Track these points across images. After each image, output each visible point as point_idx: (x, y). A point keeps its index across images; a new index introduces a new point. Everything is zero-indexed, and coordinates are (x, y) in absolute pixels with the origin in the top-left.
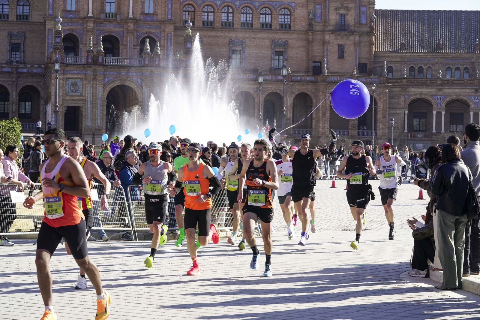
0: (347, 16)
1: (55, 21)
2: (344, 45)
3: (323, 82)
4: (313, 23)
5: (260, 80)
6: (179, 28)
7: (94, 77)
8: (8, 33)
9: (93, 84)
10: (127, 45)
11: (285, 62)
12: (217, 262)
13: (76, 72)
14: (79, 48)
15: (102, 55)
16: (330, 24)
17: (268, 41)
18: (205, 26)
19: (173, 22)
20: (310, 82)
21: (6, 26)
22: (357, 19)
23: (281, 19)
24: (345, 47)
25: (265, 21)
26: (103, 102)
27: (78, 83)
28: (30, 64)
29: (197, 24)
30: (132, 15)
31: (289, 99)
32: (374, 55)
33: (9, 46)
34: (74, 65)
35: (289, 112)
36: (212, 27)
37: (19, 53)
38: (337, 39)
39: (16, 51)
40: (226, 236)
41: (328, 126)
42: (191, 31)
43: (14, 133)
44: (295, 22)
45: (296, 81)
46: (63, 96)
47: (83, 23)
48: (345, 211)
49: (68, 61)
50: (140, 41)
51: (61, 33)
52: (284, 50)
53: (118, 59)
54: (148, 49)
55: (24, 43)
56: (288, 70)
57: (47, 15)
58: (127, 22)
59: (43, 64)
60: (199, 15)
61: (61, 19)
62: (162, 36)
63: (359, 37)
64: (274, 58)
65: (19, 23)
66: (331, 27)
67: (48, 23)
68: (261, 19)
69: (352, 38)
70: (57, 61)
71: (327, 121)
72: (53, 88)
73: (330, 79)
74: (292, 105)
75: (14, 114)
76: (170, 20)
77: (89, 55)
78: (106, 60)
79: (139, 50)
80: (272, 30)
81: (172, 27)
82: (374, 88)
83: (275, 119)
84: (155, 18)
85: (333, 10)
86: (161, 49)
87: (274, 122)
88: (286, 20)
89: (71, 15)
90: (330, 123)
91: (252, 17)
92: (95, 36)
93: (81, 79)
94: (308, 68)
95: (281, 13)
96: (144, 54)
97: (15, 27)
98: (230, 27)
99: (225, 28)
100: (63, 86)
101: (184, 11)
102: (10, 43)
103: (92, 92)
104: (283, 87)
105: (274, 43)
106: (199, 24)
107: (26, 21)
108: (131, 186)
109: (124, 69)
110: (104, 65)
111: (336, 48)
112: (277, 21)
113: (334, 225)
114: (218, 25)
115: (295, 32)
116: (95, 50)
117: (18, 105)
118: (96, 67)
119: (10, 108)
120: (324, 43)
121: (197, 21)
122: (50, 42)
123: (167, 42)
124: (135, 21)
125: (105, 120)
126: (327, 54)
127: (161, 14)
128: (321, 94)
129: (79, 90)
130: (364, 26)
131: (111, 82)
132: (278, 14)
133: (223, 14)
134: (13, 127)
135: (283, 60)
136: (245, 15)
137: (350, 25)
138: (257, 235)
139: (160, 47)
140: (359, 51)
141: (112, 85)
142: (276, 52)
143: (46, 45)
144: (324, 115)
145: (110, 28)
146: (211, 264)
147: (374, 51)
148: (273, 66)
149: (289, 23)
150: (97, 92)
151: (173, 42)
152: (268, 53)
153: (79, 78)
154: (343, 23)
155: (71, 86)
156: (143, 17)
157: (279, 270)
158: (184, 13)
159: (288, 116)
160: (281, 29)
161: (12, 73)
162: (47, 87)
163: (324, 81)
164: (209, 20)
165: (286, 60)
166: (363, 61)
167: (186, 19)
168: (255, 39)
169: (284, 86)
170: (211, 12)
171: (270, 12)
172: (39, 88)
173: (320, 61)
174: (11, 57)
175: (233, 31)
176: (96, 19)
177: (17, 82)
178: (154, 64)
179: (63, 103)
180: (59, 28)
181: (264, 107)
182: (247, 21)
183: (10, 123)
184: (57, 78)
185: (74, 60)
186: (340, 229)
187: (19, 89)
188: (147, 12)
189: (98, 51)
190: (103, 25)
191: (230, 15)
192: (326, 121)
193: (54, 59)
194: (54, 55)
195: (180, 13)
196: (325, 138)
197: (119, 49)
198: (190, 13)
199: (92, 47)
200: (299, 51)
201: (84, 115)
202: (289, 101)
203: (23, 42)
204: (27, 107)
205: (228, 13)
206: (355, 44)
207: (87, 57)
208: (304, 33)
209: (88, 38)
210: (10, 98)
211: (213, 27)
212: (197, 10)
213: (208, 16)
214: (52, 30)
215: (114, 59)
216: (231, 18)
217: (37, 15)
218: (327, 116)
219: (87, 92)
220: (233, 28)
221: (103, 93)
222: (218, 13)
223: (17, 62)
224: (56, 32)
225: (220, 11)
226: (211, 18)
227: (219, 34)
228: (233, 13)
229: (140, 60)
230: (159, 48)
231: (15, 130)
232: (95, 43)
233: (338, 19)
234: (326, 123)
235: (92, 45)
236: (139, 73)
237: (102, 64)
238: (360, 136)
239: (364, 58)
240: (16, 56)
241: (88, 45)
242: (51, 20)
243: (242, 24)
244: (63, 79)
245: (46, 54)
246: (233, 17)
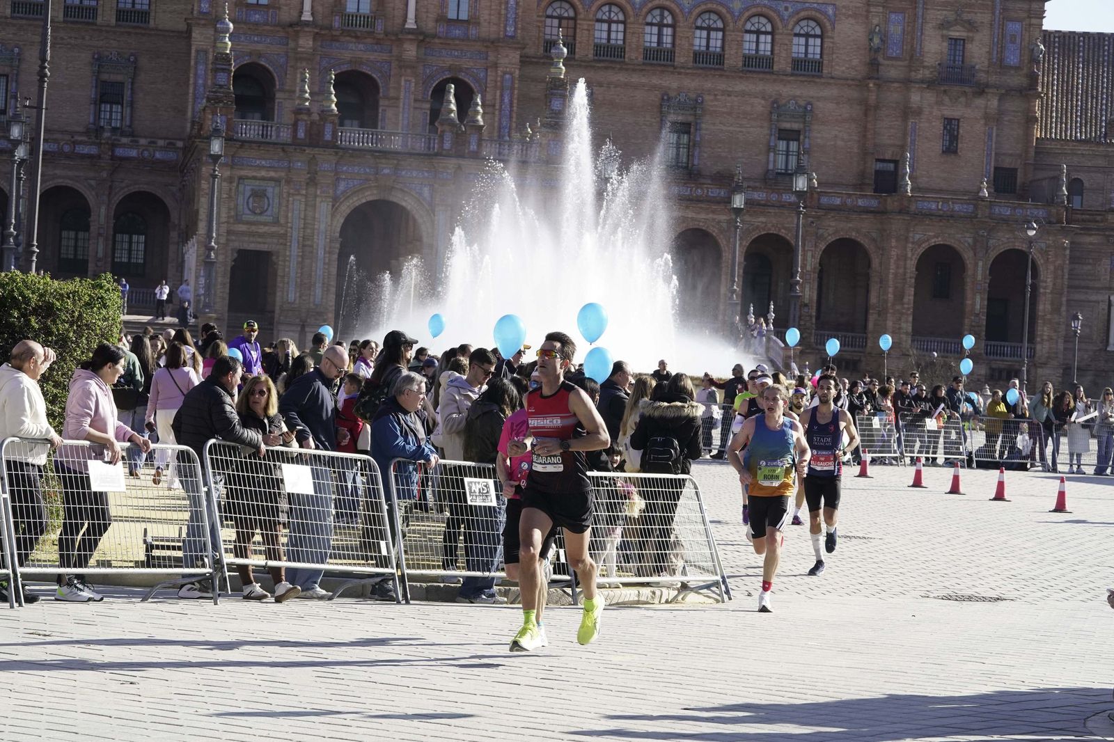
0: (969, 46)
1: (216, 30)
2: (958, 120)
3: (900, 212)
4: (881, 60)
5: (738, 201)
6: (533, 60)
7: (309, 178)
8: (94, 54)
9: (306, 196)
10: (397, 99)
11: (804, 158)
12: (613, 666)
13: (263, 162)
14: (274, 103)
15: (333, 123)
16: (926, 64)
17: (763, 102)
18: (602, 58)
19: (518, 43)
20: (866, 211)
21: (87, 38)
22: (995, 52)
23: (798, 47)
24: (961, 124)
25: (757, 50)
26: (331, 241)
27: (270, 190)
28: (145, 137)
29: (580, 53)
30: (413, 21)
31: (809, 254)
32: (1036, 148)
33: (94, 90)
34: (259, 144)
35: (807, 286)
36: (619, 59)
37: (119, 107)
38: (939, 103)
39: (112, 103)
40: (636, 599)
41: (907, 326)
42: (563, 68)
43: (104, 312)
44: (834, 56)
45: (831, 209)
46: (228, 222)
47: (288, 38)
48: (947, 548)
49: (245, 133)
50: (431, 89)
51: (230, 61)
52: (801, 126)
53: (372, 135)
54: (452, 111)
55: (132, 84)
56: (810, 180)
57: (195, 12)
58: (399, 40)
59: (180, 140)
60: (586, 27)
61: (231, 25)
62: (489, 79)
63: (1000, 100)
64: (776, 146)
65: (122, 30)
66: (927, 72)
67: (196, 34)
68: (746, 45)
69: (980, 102)
70: (216, 133)
71: (907, 315)
72: (204, 201)
73: (920, 205)
74: (817, 271)
75: (99, 264)
76: (512, 37)
77: (299, 120)
78: (344, 134)
79: (429, 112)
80: (773, 73)
81: (515, 56)
82: (1032, 233)
83: (772, 303)
84: (473, 31)
85: (934, 28)
86: (484, 113)
87: (768, 312)
88: (811, 50)
89: (257, 16)
90: (913, 319)
91: (723, 40)
92: (317, 73)
93: (277, 181)
94: (862, 175)
95: (797, 30)
96: (442, 125)
97: (112, 41)
98: (665, 63)
99: (651, 64)
100: (230, 197)
101: (548, 17)
102: (96, 80)
103: (302, 217)
104: (796, 221)
105: (778, 107)
106: (585, 51)
107: (140, 28)
108: (399, 462)
109: (386, 158)
110: (338, 147)
111: (938, 126)
112: (786, 50)
113: (916, 583)
114: (633, 55)
115: (832, 81)
116: (315, 109)
117: (111, 242)
118: (316, 150)
119: (90, 248)
120: (907, 112)
121: (580, 43)
122: (200, 81)
123: (502, 96)
124: (422, 37)
125: (333, 290)
126: (913, 142)
127: (489, 23)
128: (894, 244)
129: (270, 208)
130: (1012, 72)
131: (354, 193)
132: (790, 34)
133: (648, 29)
134: (102, 298)
135: (799, 153)
136: (704, 33)
137: (977, 67)
138: (717, 601)
139: (483, 106)
140: (997, 135)
141: (355, 199)
142: (780, 130)
143: (191, 91)
144: (899, 297)
145: (354, 53)
146: (598, 669)
147: (1037, 138)
148: (771, 167)
149: (818, 57)
150: (317, 216)
151: (516, 96)
152: (759, 132)
153: (271, 179)
154: (959, 63)
155: (251, 199)
156: (441, 29)
157: (773, 692)
158: (548, 21)
159: (807, 296)
160: (796, 72)
161: (99, 157)
162: (188, 198)
163: (903, 211)
164: (613, 42)
165: (807, 152)
166: (1007, 163)
167: (554, 37)
168: (729, 95)
169: (799, 219)
170: (618, 22)
171: (769, 28)
172: (169, 202)
173: (894, 158)
174: (99, 118)
175: (672, 73)
176: (321, 29)
177: (112, 181)
178: (467, 151)
179: (227, 240)
180: (226, 48)
181: (744, 273)
182: (711, 49)
183: (94, 287)
184: (214, 177)
185: (261, 132)
186: (932, 595)
187: (117, 198)
188: (452, 15)
189: (323, 111)
190: (337, 44)
191: (667, 31)
192: (902, 314)
193: (209, 126)
194: (210, 117)
195: (538, 21)
196: (899, 358)
197: (377, 109)
198: (564, 23)
199: (307, 99)
200: (840, 131)
201: (280, 273)
202: (809, 259)
203: (130, 80)
204: (134, 246)
205: (661, 26)
206: (987, 117)
207: (295, 125)
208: (857, 85)
209: (299, 76)
210: (91, 224)
211: (622, 60)
212: (582, 16)
213: (609, 31)
214: (206, 52)
215: (363, 134)
216: (667, 40)
217: (170, 12)
218: (906, 300)
219: (290, 215)
220: (673, 66)
221: (332, 220)
222: (636, 26)
223: (114, 130)
224: (216, 58)
225: (640, 21)
226: (617, 36)
227: (635, 79)
228: (673, 26)
229: (429, 139)
230: (481, 111)
231: (105, 306)
232: (316, 89)
233: (945, 51)
234: (903, 319)
235: (307, 95)
236: (426, 171)
237: (332, 146)
238: (992, 357)
239: (1011, 155)
240: (111, 115)
241: (297, 95)
242: (204, 25)
243: (697, 55)
244: (230, 180)
245: (189, 114)
246: (674, 36)
